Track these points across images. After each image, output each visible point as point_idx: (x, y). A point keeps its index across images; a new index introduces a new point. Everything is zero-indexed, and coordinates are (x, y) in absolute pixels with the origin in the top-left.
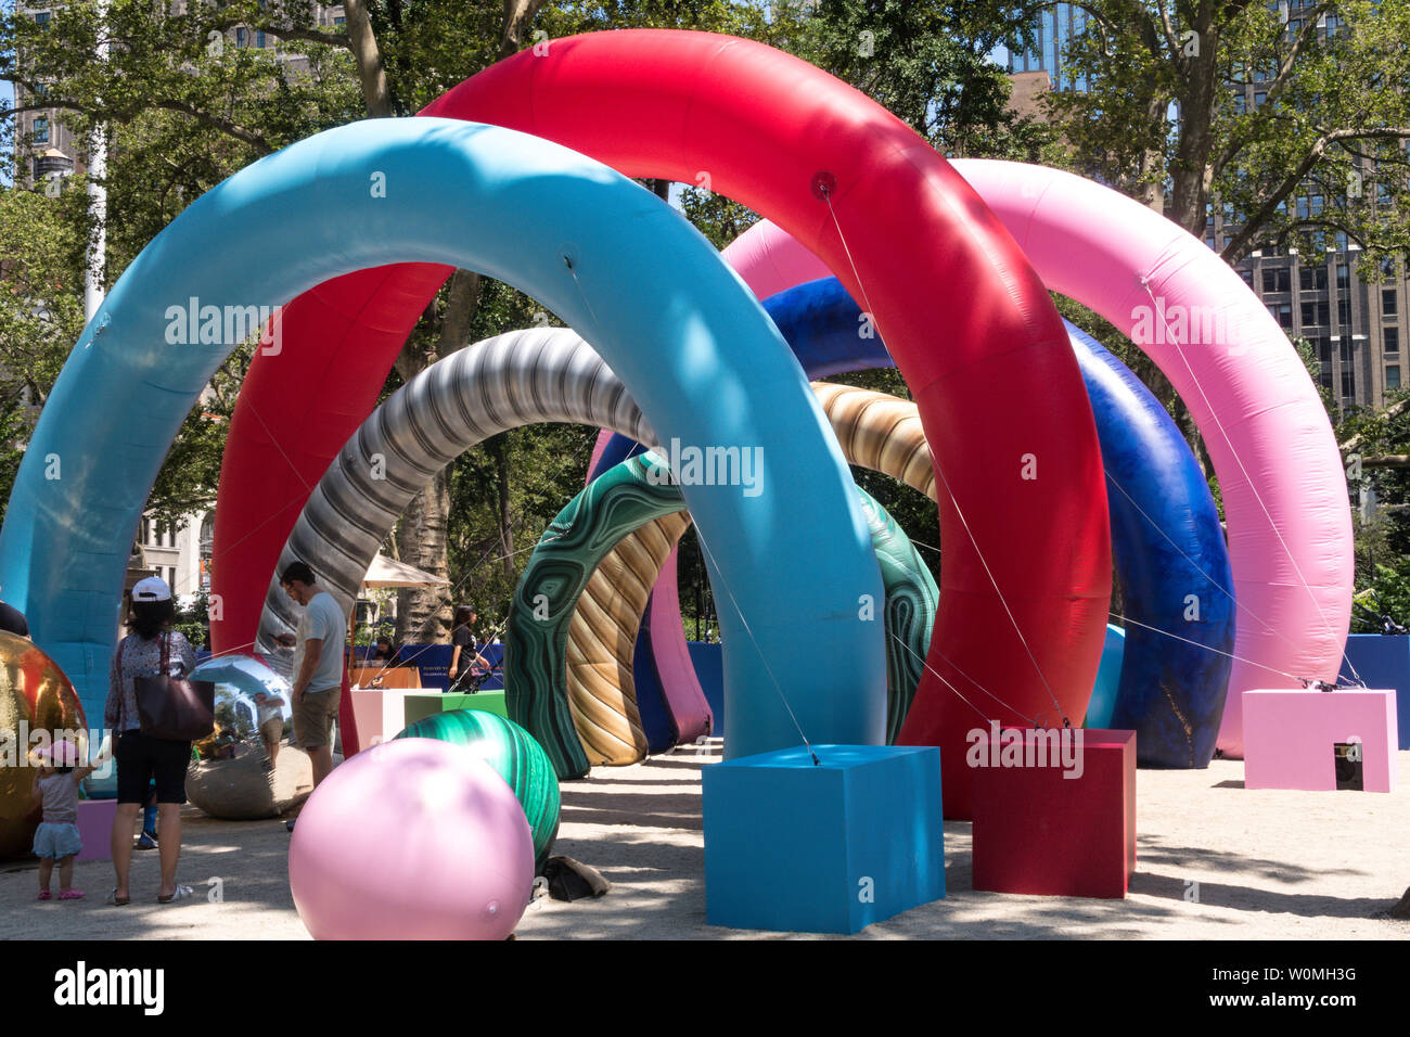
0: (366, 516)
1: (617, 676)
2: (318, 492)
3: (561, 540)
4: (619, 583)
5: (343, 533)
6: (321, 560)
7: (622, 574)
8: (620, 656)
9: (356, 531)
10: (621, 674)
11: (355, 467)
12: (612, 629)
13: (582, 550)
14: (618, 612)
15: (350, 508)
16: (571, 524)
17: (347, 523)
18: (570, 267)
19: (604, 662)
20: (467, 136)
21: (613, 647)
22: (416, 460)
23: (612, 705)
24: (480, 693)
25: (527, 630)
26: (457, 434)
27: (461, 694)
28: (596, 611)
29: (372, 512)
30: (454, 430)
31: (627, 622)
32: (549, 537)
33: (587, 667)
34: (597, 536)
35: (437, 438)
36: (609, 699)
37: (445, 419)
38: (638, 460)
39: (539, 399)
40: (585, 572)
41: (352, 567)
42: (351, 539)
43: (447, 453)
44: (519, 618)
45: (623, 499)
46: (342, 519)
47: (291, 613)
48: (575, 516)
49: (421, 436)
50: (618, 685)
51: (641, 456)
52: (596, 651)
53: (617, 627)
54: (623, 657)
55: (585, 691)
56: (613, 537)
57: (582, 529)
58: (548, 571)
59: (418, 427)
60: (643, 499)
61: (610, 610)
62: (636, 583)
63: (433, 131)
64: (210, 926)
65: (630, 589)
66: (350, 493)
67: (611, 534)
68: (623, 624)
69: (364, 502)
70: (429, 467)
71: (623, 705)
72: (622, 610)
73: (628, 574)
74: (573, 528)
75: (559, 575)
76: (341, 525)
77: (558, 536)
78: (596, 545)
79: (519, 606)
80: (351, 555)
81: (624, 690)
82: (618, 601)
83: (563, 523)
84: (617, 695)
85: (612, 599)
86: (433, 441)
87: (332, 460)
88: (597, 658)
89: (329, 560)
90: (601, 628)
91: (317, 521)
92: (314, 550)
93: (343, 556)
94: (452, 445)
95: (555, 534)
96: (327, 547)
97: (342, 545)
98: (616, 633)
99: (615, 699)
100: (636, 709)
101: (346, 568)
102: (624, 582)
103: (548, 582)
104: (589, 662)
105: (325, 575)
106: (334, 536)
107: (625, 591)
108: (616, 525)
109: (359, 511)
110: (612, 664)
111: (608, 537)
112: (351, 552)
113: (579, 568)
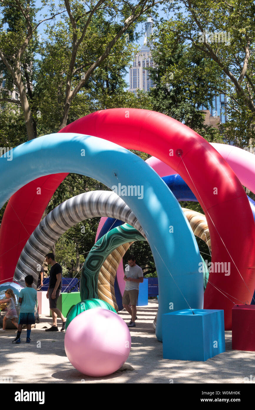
0: (46, 242)
1: (110, 288)
2: (32, 236)
3: (98, 249)
4: (111, 261)
5: (40, 247)
6: (33, 255)
7: (112, 259)
8: (111, 282)
9: (43, 246)
10: (111, 288)
11: (44, 229)
12: (109, 274)
13: (104, 252)
14: (110, 270)
15: (42, 240)
16: (101, 245)
17: (41, 244)
18: (116, 176)
19: (107, 284)
20: (85, 139)
21: (109, 280)
22: (61, 227)
23: (108, 296)
24: (72, 293)
25: (87, 275)
26: (74, 220)
27: (66, 293)
28: (104, 269)
29: (48, 241)
30: (73, 219)
31: (113, 273)
32: (94, 248)
33: (101, 286)
34: (108, 248)
35: (68, 221)
36: (108, 295)
37: (71, 215)
38: (120, 227)
39: (99, 210)
40: (104, 259)
41: (42, 256)
42: (42, 249)
43: (70, 225)
44: (85, 271)
45: (116, 238)
46: (40, 243)
47: (24, 270)
48: (102, 243)
49: (63, 220)
50: (110, 291)
51: (121, 226)
52: (104, 281)
53: (110, 274)
54: (112, 283)
55: (101, 292)
56: (112, 249)
57: (104, 246)
58: (93, 258)
59: (63, 217)
60: (122, 238)
61: (108, 269)
62: (115, 261)
63: (75, 137)
64: (24, 358)
65: (114, 263)
66: (42, 236)
67: (112, 248)
68: (112, 273)
69: (46, 238)
70: (65, 229)
71: (111, 296)
72: (111, 269)
73: (113, 259)
74: (101, 246)
75: (97, 259)
76: (39, 245)
77: (97, 248)
78: (108, 251)
79: (85, 268)
80: (42, 253)
81: (112, 292)
82: (110, 267)
83: (98, 244)
84: (110, 294)
85: (109, 266)
86: (67, 222)
87: (36, 226)
88: (104, 283)
89: (36, 255)
90: (105, 274)
91: (32, 243)
92: (31, 252)
93: (39, 254)
94: (72, 223)
95: (96, 247)
96: (35, 251)
97: (39, 251)
98: (110, 276)
99: (109, 295)
100: (115, 298)
101: (40, 257)
102: (112, 261)
103: (93, 261)
104: (102, 284)
105: (35, 259)
106: (37, 248)
107: (113, 264)
108: (114, 245)
109: (44, 241)
110: (108, 285)
111: (111, 248)
112: (41, 252)
113: (102, 257)
